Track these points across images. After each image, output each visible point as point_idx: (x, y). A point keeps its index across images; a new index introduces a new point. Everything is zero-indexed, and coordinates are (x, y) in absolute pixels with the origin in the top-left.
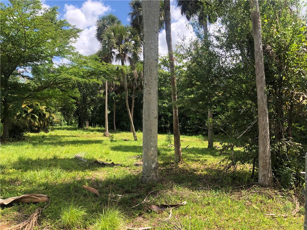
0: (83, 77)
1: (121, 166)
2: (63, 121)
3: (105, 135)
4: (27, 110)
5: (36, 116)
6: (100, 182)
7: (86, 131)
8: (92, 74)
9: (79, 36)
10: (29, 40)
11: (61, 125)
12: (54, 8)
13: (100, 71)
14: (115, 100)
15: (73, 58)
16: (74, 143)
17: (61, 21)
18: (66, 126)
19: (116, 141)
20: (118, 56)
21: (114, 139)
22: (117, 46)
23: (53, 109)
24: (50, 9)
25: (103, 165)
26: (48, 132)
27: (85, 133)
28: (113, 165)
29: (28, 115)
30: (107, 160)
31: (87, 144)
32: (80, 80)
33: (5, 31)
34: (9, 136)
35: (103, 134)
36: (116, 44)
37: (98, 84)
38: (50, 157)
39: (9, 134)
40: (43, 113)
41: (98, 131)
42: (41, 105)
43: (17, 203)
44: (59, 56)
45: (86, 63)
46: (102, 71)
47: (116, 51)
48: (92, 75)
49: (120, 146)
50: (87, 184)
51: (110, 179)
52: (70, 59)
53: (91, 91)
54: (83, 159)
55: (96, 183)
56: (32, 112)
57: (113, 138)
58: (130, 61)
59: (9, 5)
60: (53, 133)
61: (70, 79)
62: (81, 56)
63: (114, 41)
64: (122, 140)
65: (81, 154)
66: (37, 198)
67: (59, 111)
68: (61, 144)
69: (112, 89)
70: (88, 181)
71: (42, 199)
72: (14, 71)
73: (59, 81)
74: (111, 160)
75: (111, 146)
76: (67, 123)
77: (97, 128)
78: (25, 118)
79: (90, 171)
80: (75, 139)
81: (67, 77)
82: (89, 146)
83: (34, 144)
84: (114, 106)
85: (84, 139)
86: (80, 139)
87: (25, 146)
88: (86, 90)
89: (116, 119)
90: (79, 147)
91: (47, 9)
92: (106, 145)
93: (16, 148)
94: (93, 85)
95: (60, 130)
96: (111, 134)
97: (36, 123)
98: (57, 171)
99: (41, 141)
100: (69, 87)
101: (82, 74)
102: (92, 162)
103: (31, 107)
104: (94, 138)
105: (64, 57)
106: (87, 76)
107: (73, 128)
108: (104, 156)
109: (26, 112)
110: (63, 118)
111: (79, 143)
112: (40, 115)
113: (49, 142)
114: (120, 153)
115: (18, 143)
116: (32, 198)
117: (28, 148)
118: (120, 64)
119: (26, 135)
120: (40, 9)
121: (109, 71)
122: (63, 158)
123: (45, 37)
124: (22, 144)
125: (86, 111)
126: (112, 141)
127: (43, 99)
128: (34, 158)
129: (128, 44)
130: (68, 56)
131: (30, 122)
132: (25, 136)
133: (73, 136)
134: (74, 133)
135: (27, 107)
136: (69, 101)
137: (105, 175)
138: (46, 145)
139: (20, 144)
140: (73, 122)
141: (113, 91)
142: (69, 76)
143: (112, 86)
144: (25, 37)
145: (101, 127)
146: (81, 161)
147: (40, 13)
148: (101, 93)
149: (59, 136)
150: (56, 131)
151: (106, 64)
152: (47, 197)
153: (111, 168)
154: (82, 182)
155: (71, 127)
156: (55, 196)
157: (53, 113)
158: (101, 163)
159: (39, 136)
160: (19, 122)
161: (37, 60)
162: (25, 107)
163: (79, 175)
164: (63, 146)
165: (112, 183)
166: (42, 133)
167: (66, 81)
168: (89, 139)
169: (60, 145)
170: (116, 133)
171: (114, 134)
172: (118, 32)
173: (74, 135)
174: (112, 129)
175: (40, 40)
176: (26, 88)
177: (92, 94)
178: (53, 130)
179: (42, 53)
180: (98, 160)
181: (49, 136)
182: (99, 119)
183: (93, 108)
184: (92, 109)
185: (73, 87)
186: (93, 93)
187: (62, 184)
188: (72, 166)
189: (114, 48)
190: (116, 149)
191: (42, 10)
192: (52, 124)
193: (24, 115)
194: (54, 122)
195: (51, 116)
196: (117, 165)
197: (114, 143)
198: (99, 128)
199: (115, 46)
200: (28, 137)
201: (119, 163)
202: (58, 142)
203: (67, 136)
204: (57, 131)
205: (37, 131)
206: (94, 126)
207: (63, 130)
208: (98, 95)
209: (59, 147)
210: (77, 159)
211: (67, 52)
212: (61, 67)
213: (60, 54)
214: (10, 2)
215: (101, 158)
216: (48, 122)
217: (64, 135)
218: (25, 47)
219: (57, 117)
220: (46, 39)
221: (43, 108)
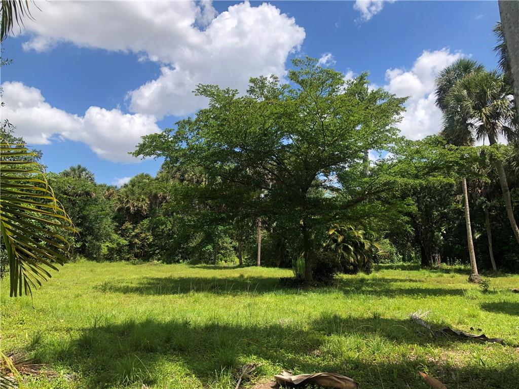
0: (416, 177)
1: (502, 343)
2: (395, 254)
3: (471, 280)
4: (336, 238)
5: (350, 247)
6: (454, 370)
7: (436, 272)
8: (432, 168)
9: (405, 109)
10: (328, 133)
11: (392, 260)
12: (361, 76)
13: (446, 162)
14: (487, 212)
15: (396, 147)
16: (411, 292)
17: (374, 91)
18: (401, 263)
19: (494, 292)
20: (481, 130)
21: (491, 288)
22: (476, 112)
23: (375, 235)
24: (356, 80)
25: (462, 337)
26: (371, 273)
27: (434, 275)
28: (483, 339)
29: (338, 245)
30: (472, 329)
31: (435, 295)
32: (411, 181)
33: (297, 127)
34: (314, 278)
35: (467, 277)
36: (474, 108)
37: (451, 185)
38: (369, 315)
39: (313, 275)
40: (360, 242)
41: (459, 271)
42: (355, 230)
43: (311, 385)
44: (374, 148)
45: (420, 153)
46: (451, 162)
47: (476, 122)
48: (433, 172)
49: (504, 302)
50: (426, 370)
51: (475, 368)
52: (392, 150)
53: (439, 200)
54: (423, 323)
55: (446, 372)
56: (343, 241)
57: (486, 285)
58: (508, 133)
59: (299, 90)
60: (378, 275)
61: (394, 183)
62: (409, 143)
63: (469, 103)
64: (508, 290)
65: (422, 313)
66: (339, 381)
67: (385, 238)
68: (390, 293)
69: (480, 191)
70: (431, 365)
71: (347, 385)
72: (313, 182)
73: (377, 187)
74: (480, 330)
75: (483, 301)
76: (402, 258)
77: (457, 267)
78: (336, 251)
79: (436, 347)
80: (414, 285)
81: (388, 179)
82: (438, 299)
83: (347, 293)
84: (487, 223)
85: (431, 287)
86: (424, 286)
87: (333, 295)
88: (431, 198)
89: (493, 249)
90: (419, 301)
91: (352, 80)
92: (473, 299)
93: (321, 297)
94: (441, 188)
95: (391, 270)
96: (483, 278)
97: (351, 258)
98: (375, 340)
99: (358, 288)
100: (394, 196)
101: (415, 172)
102: (440, 330)
103: (341, 232)
104: (449, 285)
105: (382, 148)
106: (424, 175)
107: (413, 266)
108: (466, 320)
109: (335, 241)
110: (394, 250)
111: (420, 294)
112: (355, 245)
113: (370, 289)
114: (502, 316)
115: (325, 289)
116: (332, 380)
117: (337, 298)
118: (487, 142)
119: (337, 277)
120: (342, 84)
121: (464, 159)
122: (389, 318)
123: (350, 124)
124: (330, 292)
125: (433, 236)
126: (485, 292)
127: (357, 220)
128: (344, 316)
129: (499, 103)
130: (389, 145)
131: (343, 257)
132: (335, 279)
133: (411, 280)
134: (414, 274)
135: (336, 233)
136: (398, 219)
137: (465, 358)
138: (363, 294)
139: (328, 290)
140: (413, 255)
141: (481, 196)
142: (392, 179)
143: (478, 186)
144: (323, 130)
145: (464, 264)
146: (421, 326)
147: (342, 89)
148: (458, 202)
149: (387, 279)
150: (383, 272)
151: (456, 147)
152: (354, 383)
153: (481, 347)
154: (416, 365)
155: (409, 264)
156: (367, 384)
157: (376, 241)
158: (459, 334)
159: (356, 279)
160: (326, 257)
161: (344, 160)
162: (334, 233)
163: (414, 352)
164: (392, 297)
165: (477, 376)
166: (361, 275)
167: (389, 186)
168: (440, 286)
169: (387, 296)
170: (497, 277)
171: (491, 279)
172: (476, 86)
173: (414, 279)
174: (488, 269)
175: (343, 129)
176: (330, 204)
177: (441, 205)
178: (378, 269)
179: (347, 147)
180: (455, 327)
181: (371, 280)
182: (460, 248)
183: (445, 230)
184: (445, 232)
185: (404, 196)
186: (444, 202)
187: (382, 365)
188: (402, 334)
189: (471, 117)
190: (494, 309)
191: (344, 84)
192: (376, 259)
193: (333, 246)
194: (378, 256)
195: (372, 246)
196: (493, 340)
197: (491, 296)
198: (462, 267)
199: (472, 111)
200: (341, 280)
201: (497, 337)
202: (385, 290)
203: (401, 281)
204: (385, 271)
205: (354, 272)
206: (452, 262)
207: (395, 269)
208: (454, 205)
209: (385, 299)
210: (413, 322)
211: (386, 140)
212: (380, 165)
213: (375, 144)
214: (301, 86)
215: (460, 323)
216: (368, 256)
217: (396, 277)
218: (323, 144)
219: (384, 247)
220: (352, 126)
221: (360, 233)
